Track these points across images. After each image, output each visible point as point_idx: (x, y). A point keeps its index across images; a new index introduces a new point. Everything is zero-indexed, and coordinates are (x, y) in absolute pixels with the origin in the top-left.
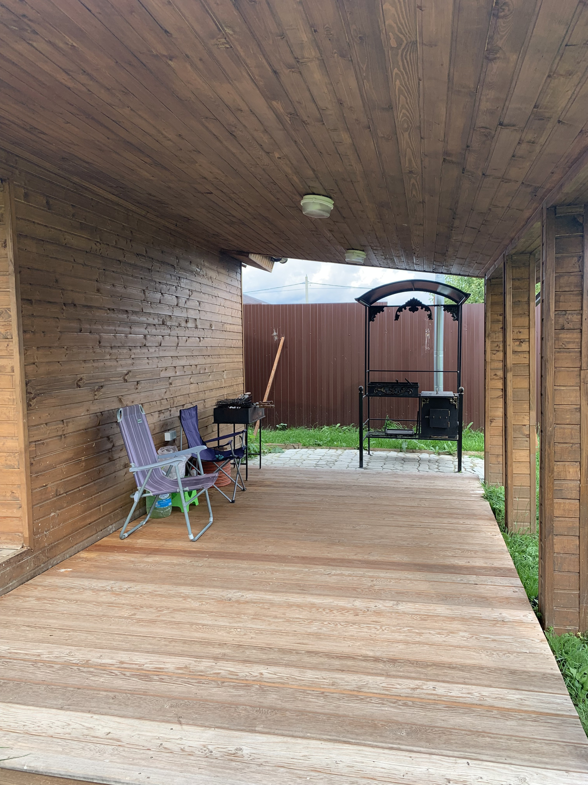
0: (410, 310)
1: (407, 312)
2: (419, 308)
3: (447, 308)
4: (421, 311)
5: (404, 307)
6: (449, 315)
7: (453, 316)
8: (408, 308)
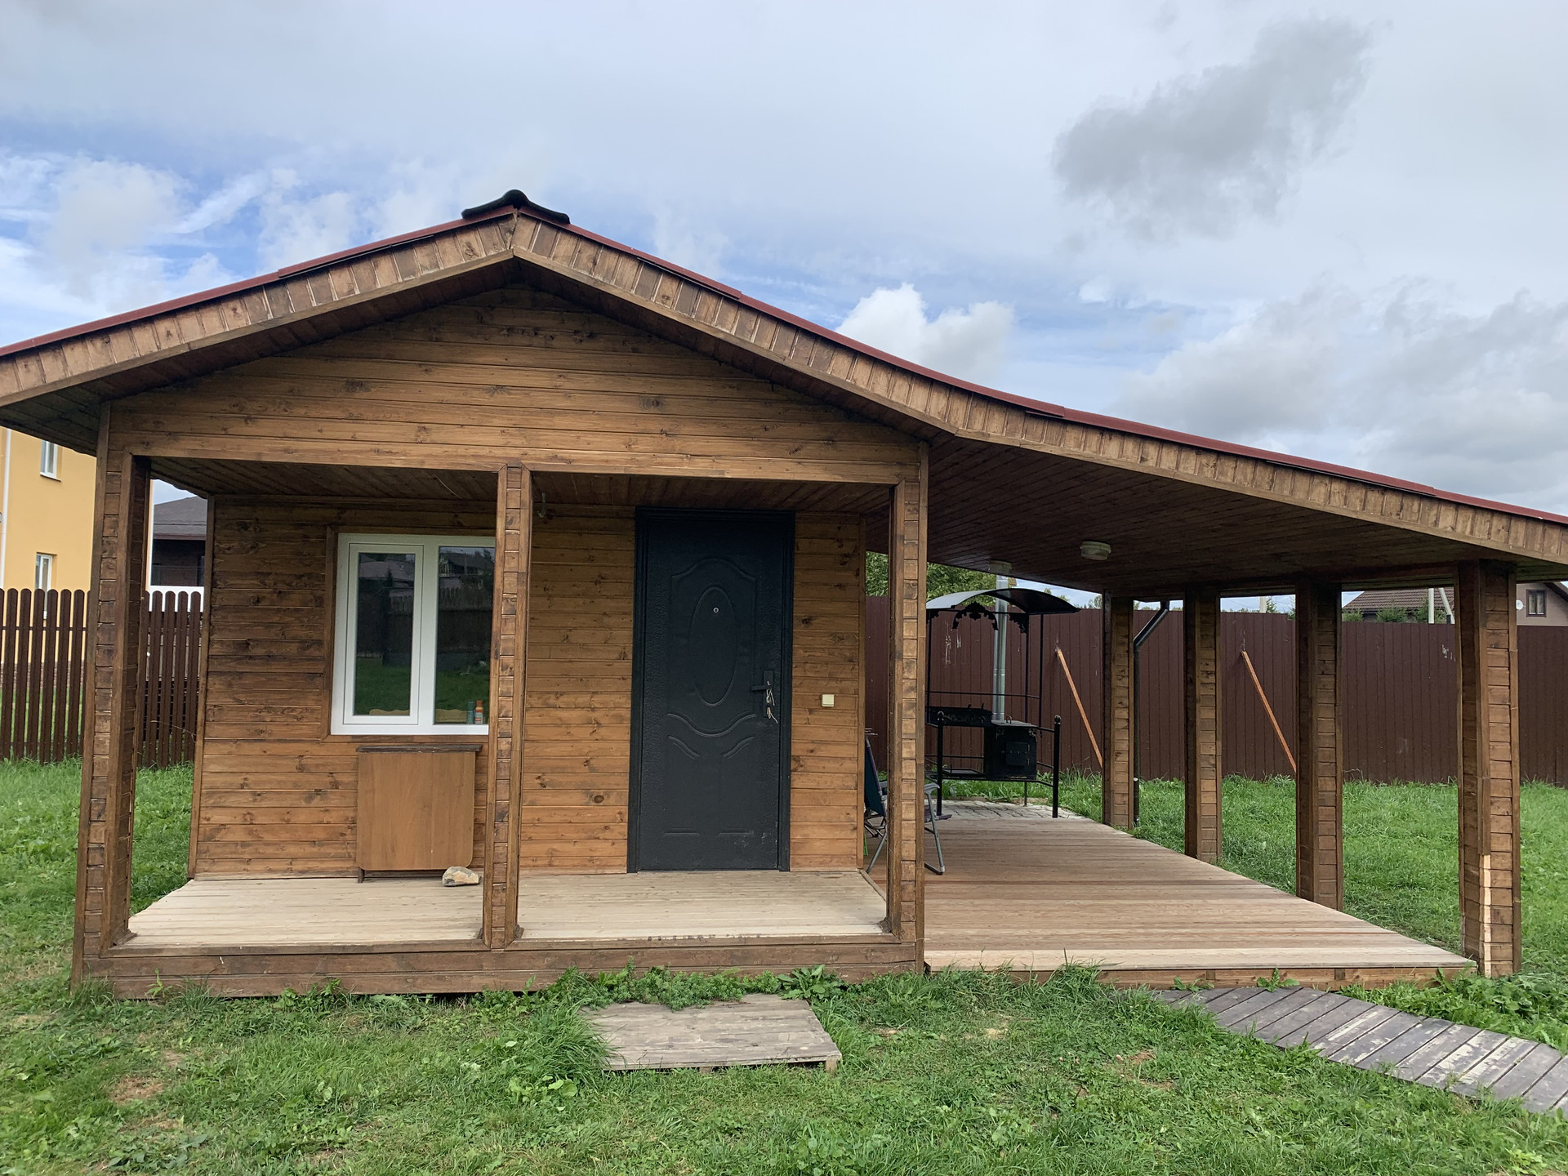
0: (971, 616)
1: (966, 618)
2: (982, 614)
3: (1014, 617)
4: (984, 618)
5: (964, 612)
6: (1016, 625)
7: (1020, 627)
8: (968, 614)
